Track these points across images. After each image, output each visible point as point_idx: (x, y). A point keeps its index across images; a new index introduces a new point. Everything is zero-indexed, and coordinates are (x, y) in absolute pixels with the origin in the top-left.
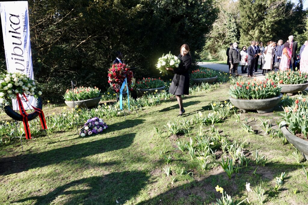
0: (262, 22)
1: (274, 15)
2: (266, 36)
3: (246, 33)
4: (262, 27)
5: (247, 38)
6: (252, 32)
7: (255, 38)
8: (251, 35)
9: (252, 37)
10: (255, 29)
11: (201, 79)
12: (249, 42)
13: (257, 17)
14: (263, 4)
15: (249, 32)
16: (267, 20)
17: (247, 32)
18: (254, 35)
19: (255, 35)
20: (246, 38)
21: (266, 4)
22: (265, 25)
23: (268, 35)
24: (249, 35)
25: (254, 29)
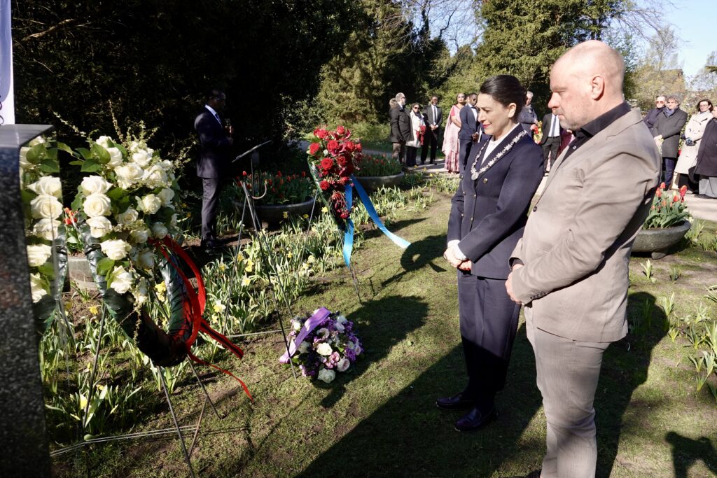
0: (368, 54)
1: (389, 42)
2: (375, 85)
3: (335, 73)
4: (366, 63)
5: (337, 86)
6: (348, 71)
7: (354, 87)
8: (345, 80)
9: (347, 83)
10: (354, 67)
11: (376, 178)
12: (341, 94)
13: (358, 41)
14: (369, 14)
15: (341, 71)
16: (375, 49)
17: (338, 72)
18: (350, 78)
19: (355, 79)
20: (335, 84)
21: (374, 15)
22: (372, 60)
23: (379, 83)
24: (342, 77)
25: (351, 67)
